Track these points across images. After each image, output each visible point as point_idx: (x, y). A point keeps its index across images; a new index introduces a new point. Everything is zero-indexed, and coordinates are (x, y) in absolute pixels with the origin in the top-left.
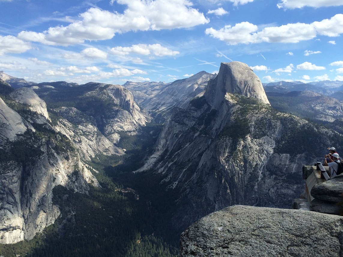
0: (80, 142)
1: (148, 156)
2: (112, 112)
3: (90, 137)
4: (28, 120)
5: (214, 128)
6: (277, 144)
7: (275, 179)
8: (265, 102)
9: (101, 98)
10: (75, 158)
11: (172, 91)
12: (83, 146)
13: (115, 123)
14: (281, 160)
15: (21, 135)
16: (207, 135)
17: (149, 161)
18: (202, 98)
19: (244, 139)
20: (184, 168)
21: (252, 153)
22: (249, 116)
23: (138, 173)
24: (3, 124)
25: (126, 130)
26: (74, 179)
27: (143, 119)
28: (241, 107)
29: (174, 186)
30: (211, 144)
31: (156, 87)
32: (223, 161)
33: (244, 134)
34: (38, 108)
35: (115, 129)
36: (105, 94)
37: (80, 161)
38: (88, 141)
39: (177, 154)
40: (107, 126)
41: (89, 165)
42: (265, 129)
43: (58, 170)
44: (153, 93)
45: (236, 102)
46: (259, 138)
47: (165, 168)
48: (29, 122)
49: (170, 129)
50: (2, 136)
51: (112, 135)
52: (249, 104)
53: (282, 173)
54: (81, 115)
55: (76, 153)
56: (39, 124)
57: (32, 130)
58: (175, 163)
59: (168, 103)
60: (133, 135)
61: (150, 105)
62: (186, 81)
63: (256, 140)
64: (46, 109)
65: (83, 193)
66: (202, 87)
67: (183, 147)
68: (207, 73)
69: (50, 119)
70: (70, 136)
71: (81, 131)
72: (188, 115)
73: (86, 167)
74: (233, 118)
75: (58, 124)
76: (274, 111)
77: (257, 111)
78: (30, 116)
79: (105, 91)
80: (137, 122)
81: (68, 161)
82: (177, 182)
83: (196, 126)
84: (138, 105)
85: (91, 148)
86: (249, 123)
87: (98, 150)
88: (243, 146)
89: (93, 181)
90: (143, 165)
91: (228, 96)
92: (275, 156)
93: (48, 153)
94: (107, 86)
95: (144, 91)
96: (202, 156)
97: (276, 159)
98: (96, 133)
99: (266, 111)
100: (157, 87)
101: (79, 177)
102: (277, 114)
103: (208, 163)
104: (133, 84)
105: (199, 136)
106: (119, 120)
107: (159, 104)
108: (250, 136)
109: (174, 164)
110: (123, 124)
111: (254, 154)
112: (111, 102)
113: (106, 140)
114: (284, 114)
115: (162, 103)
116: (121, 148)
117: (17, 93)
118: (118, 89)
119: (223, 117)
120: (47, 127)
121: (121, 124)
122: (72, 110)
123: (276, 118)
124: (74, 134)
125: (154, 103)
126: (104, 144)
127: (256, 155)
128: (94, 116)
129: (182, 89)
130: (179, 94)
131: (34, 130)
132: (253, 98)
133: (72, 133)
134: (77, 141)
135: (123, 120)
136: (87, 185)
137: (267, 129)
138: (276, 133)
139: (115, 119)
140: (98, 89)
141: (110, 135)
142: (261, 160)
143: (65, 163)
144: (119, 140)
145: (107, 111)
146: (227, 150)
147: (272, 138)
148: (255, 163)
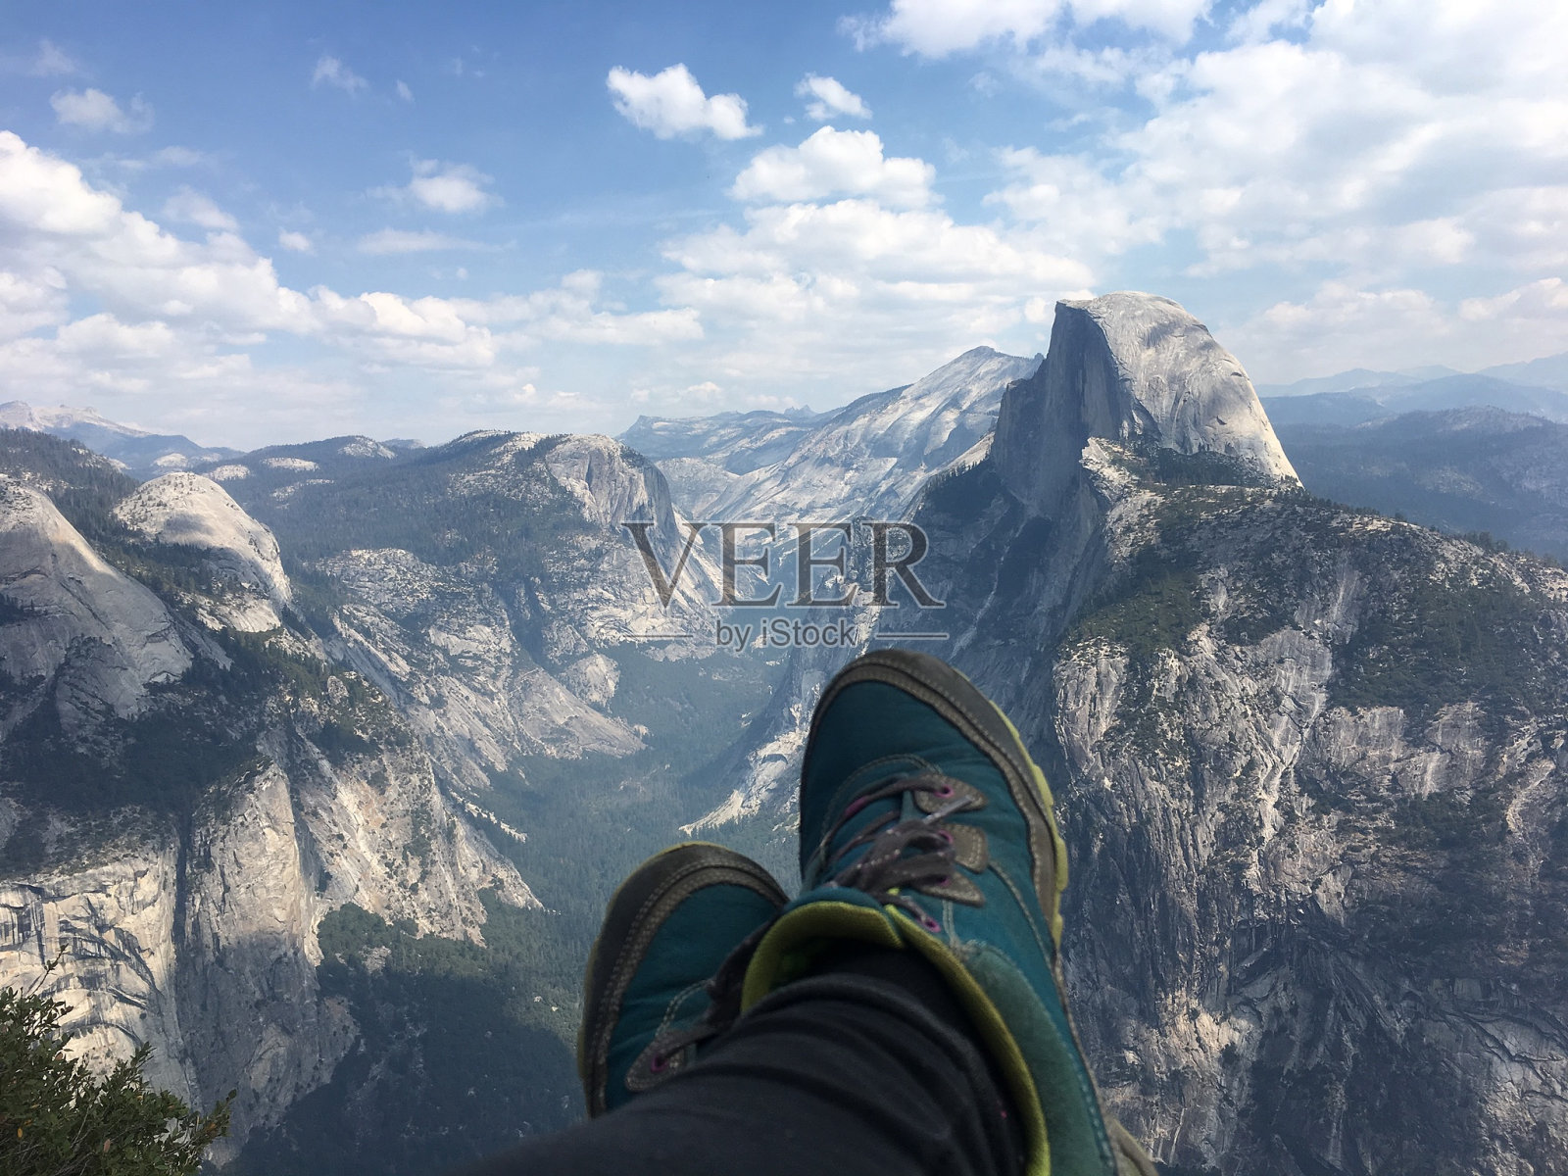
0: (438, 702)
1: (746, 751)
2: (574, 558)
3: (482, 678)
5: (1043, 606)
6: (1343, 662)
7: (1343, 829)
8: (1276, 471)
9: (524, 498)
10: (415, 779)
12: (453, 722)
13: (592, 608)
14: (1363, 739)
15: (167, 687)
16: (1012, 640)
17: (755, 773)
18: (977, 469)
19: (1184, 650)
21: (1227, 711)
22: (1200, 539)
23: (705, 833)
24: (85, 643)
25: (642, 638)
26: (413, 876)
28: (1160, 499)
30: (1030, 678)
31: (772, 434)
32: (1090, 755)
33: (1179, 625)
35: (592, 634)
36: (539, 480)
37: (435, 789)
40: (555, 624)
41: (483, 805)
42: (1282, 595)
43: (340, 837)
44: (757, 460)
45: (1136, 478)
46: (1255, 639)
48: (202, 626)
50: (84, 697)
51: (582, 664)
52: (1199, 482)
53: (1370, 800)
54: (436, 580)
55: (418, 755)
56: (247, 635)
57: (215, 664)
59: (827, 506)
60: (674, 658)
61: (745, 517)
62: (904, 397)
63: (1238, 649)
64: (279, 565)
65: (458, 935)
66: (982, 420)
68: (1000, 355)
69: (296, 609)
71: (440, 656)
73: (469, 818)
74: (1125, 551)
75: (334, 629)
76: (1318, 512)
78: (204, 600)
79: (539, 465)
80: (689, 600)
83: (960, 603)
84: (691, 520)
85: (487, 731)
86: (1203, 570)
87: (521, 737)
88: (1179, 679)
89: (501, 881)
90: (724, 794)
91: (1095, 454)
92: (1334, 722)
93: (292, 761)
94: (546, 445)
95: (720, 456)
97: (1343, 734)
98: (508, 661)
99: (1279, 514)
100: (778, 436)
101: (434, 863)
102: (1334, 524)
104: (665, 429)
105: (975, 644)
106: (607, 595)
107: (787, 509)
108: (1210, 632)
110: (630, 613)
111: (1233, 720)
112: (570, 512)
113: (557, 690)
114: (1366, 519)
115: (804, 501)
116: (624, 723)
117: (150, 499)
118: (598, 453)
119: (1080, 551)
120: (287, 643)
121: (619, 609)
122: (395, 561)
123: (1328, 542)
124: (408, 669)
125: (765, 509)
126: (547, 706)
127: (1245, 722)
128: (494, 584)
129: (885, 434)
130: (876, 462)
131: (225, 663)
132: (1214, 453)
133: (398, 666)
134: (426, 699)
135: (625, 595)
136: (477, 900)
137: (1290, 596)
138: (1336, 611)
139: (592, 592)
140: (507, 459)
141: (574, 667)
142: (1268, 744)
143: (369, 803)
144: (612, 685)
145: (552, 557)
146: (1107, 704)
147: (1315, 635)
148: (1244, 760)
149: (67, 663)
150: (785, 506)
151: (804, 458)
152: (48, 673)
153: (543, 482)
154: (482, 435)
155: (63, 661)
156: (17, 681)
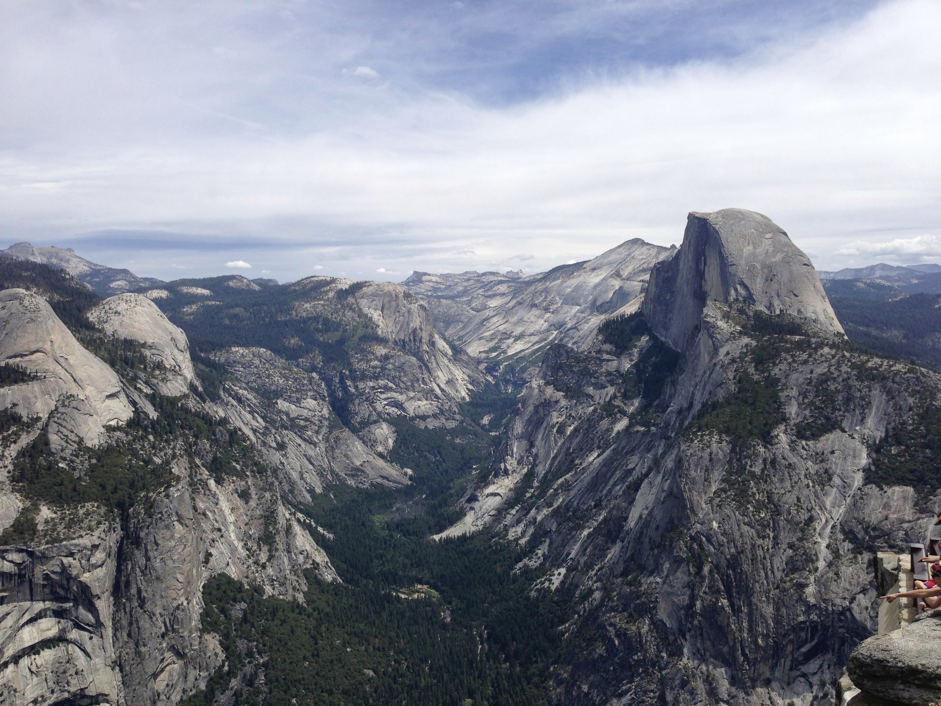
0: (281, 447)
1: (475, 490)
2: (371, 360)
3: (309, 433)
4: (138, 385)
5: (673, 407)
6: (874, 456)
8: (831, 328)
9: (341, 320)
10: (268, 495)
11: (546, 297)
12: (290, 460)
13: (381, 392)
14: (886, 506)
15: (118, 428)
16: (653, 428)
17: (480, 504)
18: (632, 317)
19: (769, 441)
20: (584, 528)
21: (796, 483)
22: (780, 370)
23: (449, 541)
24: (68, 398)
25: (412, 414)
26: (263, 557)
27: (460, 381)
28: (754, 343)
29: (556, 581)
30: (664, 453)
31: (498, 287)
32: (704, 506)
33: (766, 425)
34: (167, 351)
35: (380, 409)
36: (351, 309)
37: (280, 502)
38: (303, 445)
39: (562, 485)
40: (357, 401)
41: (308, 514)
42: (834, 409)
43: (219, 530)
44: (489, 303)
45: (739, 328)
46: (815, 437)
47: (526, 526)
48: (140, 391)
49: (541, 408)
50: (65, 432)
51: (373, 427)
52: (780, 333)
54: (284, 369)
55: (270, 480)
56: (168, 398)
57: (147, 416)
58: (556, 513)
59: (532, 334)
60: (431, 427)
61: (481, 339)
62: (585, 268)
63: (804, 442)
64: (188, 355)
65: (290, 598)
66: (636, 285)
67: (581, 464)
68: (648, 244)
69: (197, 383)
70: (255, 431)
71: (284, 417)
72: (592, 367)
73: (299, 521)
74: (731, 375)
75: (219, 397)
76: (859, 356)
77: (805, 356)
78: (142, 375)
79: (351, 300)
80: (442, 390)
81: (247, 503)
82: (563, 571)
83: (617, 402)
84: (445, 339)
85: (311, 467)
86: (782, 390)
87: (332, 472)
88: (765, 460)
89: (318, 564)
90: (460, 515)
91: (712, 311)
92: (867, 494)
93: (192, 479)
94: (356, 287)
95: (465, 299)
96: (640, 492)
97: (873, 502)
98: (326, 423)
99: (834, 357)
100: (503, 288)
102: (870, 364)
103: (658, 514)
104: (430, 281)
105: (627, 429)
106: (391, 385)
107: (506, 335)
108: (786, 430)
109: (552, 516)
110: (404, 397)
111: (799, 488)
112: (370, 330)
113: (356, 443)
114: (891, 363)
115: (518, 331)
116: (398, 467)
117: (110, 309)
118: (389, 294)
119: (700, 373)
120: (192, 404)
121: (398, 394)
122: (260, 356)
123: (866, 377)
124: (263, 424)
125: (492, 335)
126: (350, 453)
127: (807, 490)
128: (320, 373)
129: (573, 291)
130: (566, 308)
131: (153, 414)
132: (790, 315)
133: (258, 422)
134: (274, 445)
135: (402, 385)
136: (301, 575)
137: (840, 410)
138: (870, 421)
139: (381, 382)
140: (331, 295)
141: (368, 429)
142: (822, 508)
143: (238, 509)
144: (391, 442)
145: (357, 358)
146: (716, 473)
147: (856, 436)
148: (807, 516)
149: (57, 408)
150: (505, 333)
151: (519, 303)
152: (44, 416)
153: (354, 311)
154: (316, 279)
155: (53, 408)
156: (25, 419)
